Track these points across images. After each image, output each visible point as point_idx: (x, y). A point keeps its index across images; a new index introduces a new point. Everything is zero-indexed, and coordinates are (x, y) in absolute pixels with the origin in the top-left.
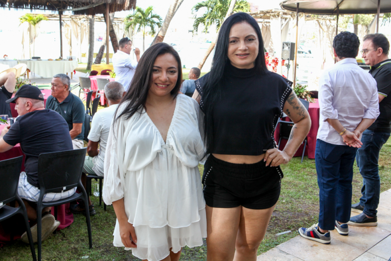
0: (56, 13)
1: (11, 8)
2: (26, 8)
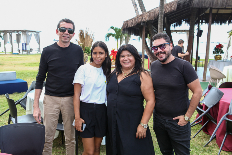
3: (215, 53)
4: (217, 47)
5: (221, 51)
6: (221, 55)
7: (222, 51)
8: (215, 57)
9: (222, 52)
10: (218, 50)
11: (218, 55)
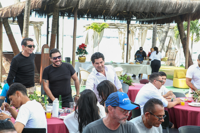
0: (125, 22)
1: (89, 19)
2: (100, 18)
3: (78, 54)
4: (80, 48)
5: (84, 52)
6: (85, 57)
7: (86, 51)
8: (79, 58)
9: (86, 53)
10: (81, 50)
11: (82, 56)
